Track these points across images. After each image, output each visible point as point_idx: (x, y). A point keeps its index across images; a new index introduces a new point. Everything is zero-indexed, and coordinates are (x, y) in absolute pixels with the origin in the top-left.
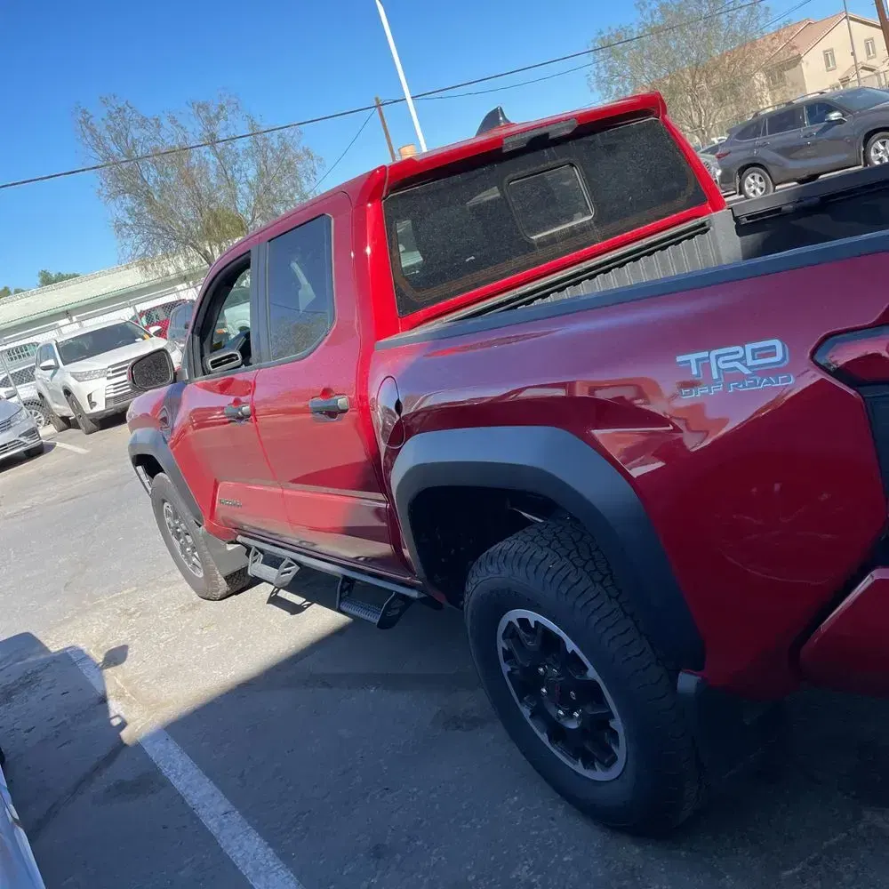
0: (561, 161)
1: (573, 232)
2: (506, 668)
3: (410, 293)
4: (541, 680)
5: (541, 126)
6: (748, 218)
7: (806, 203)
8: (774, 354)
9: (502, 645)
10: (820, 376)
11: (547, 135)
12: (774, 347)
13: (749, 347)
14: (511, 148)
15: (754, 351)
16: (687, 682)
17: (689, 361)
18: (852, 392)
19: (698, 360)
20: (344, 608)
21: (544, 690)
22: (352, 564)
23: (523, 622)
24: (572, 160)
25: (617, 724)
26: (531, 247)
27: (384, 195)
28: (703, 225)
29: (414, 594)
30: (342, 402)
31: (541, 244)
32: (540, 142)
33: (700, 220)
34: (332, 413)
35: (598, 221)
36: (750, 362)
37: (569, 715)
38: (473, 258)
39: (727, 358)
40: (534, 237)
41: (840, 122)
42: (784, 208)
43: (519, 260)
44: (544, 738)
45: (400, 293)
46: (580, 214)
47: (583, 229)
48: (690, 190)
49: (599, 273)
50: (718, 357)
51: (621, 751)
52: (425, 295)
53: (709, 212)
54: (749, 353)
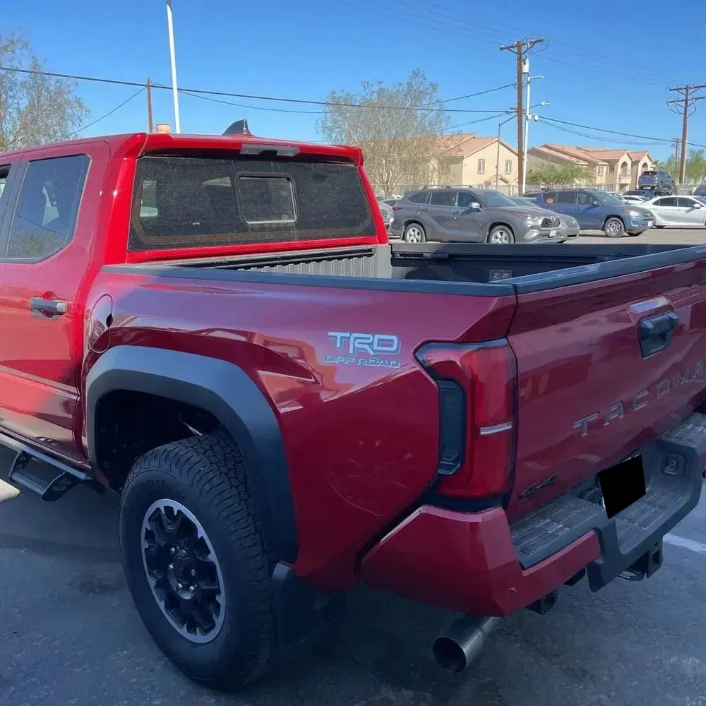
0: (283, 174)
1: (278, 228)
2: (145, 545)
3: (144, 239)
4: (171, 558)
5: (273, 144)
6: (401, 255)
7: (439, 255)
8: (391, 346)
9: (146, 525)
10: (418, 368)
11: (275, 152)
12: (392, 341)
13: (377, 337)
14: (247, 152)
15: (379, 340)
16: (281, 570)
17: (336, 337)
18: (434, 383)
19: (342, 338)
20: (15, 477)
21: (171, 566)
22: (36, 444)
23: (169, 510)
24: (290, 176)
25: (221, 599)
26: (244, 228)
27: (139, 155)
28: (370, 250)
29: (82, 476)
30: (61, 305)
31: (253, 229)
32: (269, 155)
33: (369, 247)
34: (49, 313)
35: (298, 225)
36: (375, 347)
37: (186, 588)
39: (361, 341)
40: (249, 223)
41: (477, 210)
42: (425, 255)
43: (233, 236)
44: (162, 605)
45: (132, 230)
46: (286, 216)
47: (286, 228)
48: (368, 223)
49: (290, 263)
50: (356, 338)
51: (219, 621)
52: (151, 240)
53: (375, 243)
54: (376, 341)
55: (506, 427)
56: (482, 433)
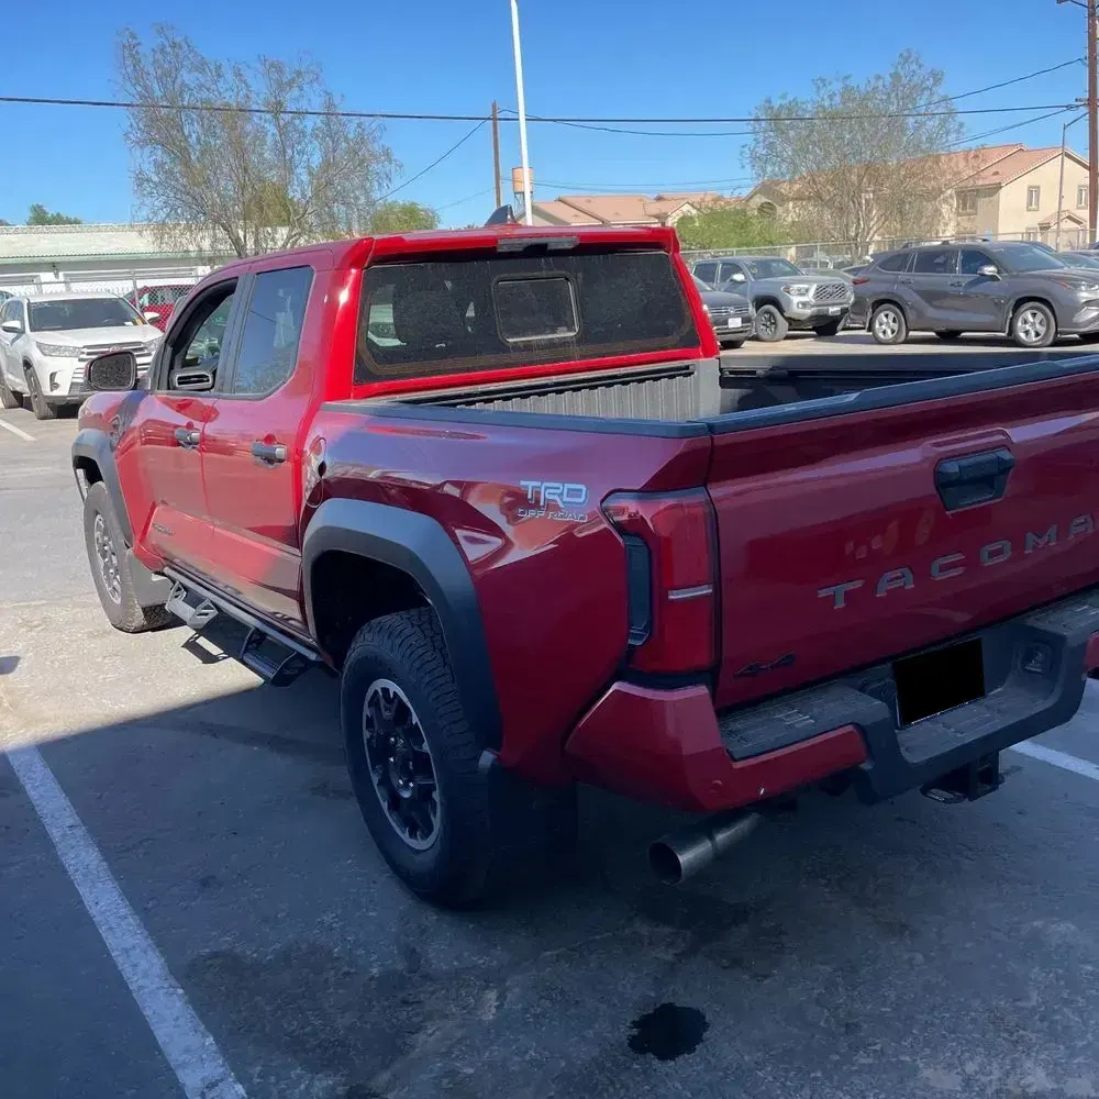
0: (556, 272)
1: (551, 344)
2: (366, 734)
3: (371, 364)
4: (391, 750)
5: (541, 236)
6: (731, 373)
8: (580, 496)
9: (367, 712)
10: (605, 525)
11: (546, 245)
12: (581, 490)
13: (568, 486)
14: (505, 249)
15: (569, 490)
16: (487, 758)
17: (527, 487)
18: (621, 540)
19: (533, 487)
20: (246, 659)
21: (392, 760)
22: (269, 620)
23: (386, 691)
24: (568, 274)
25: (436, 795)
26: (503, 348)
27: (366, 265)
28: (687, 368)
29: (313, 656)
30: (280, 451)
31: (516, 347)
32: (537, 251)
33: (686, 362)
34: (270, 460)
35: (581, 339)
36: (565, 499)
37: (406, 786)
38: (443, 345)
39: (552, 491)
40: (510, 340)
41: (993, 278)
42: (759, 372)
43: (491, 359)
44: (385, 805)
45: (359, 360)
46: (565, 329)
47: (564, 343)
48: (686, 329)
50: (546, 488)
51: (437, 821)
52: (387, 369)
53: (699, 357)
54: (565, 491)
55: (706, 590)
56: (671, 597)
